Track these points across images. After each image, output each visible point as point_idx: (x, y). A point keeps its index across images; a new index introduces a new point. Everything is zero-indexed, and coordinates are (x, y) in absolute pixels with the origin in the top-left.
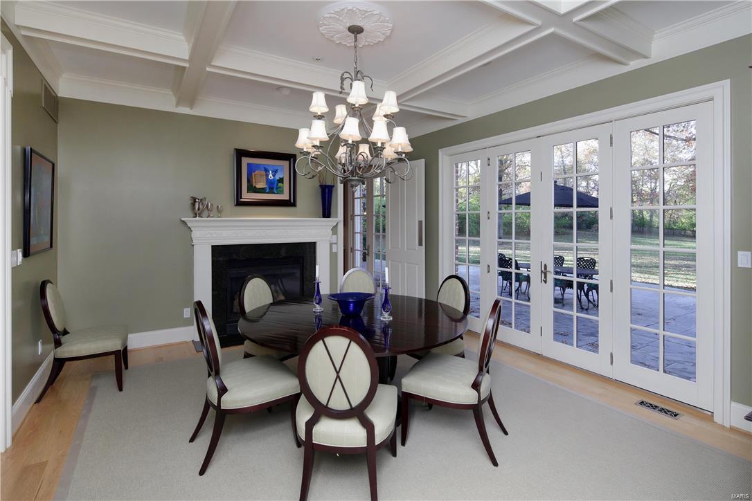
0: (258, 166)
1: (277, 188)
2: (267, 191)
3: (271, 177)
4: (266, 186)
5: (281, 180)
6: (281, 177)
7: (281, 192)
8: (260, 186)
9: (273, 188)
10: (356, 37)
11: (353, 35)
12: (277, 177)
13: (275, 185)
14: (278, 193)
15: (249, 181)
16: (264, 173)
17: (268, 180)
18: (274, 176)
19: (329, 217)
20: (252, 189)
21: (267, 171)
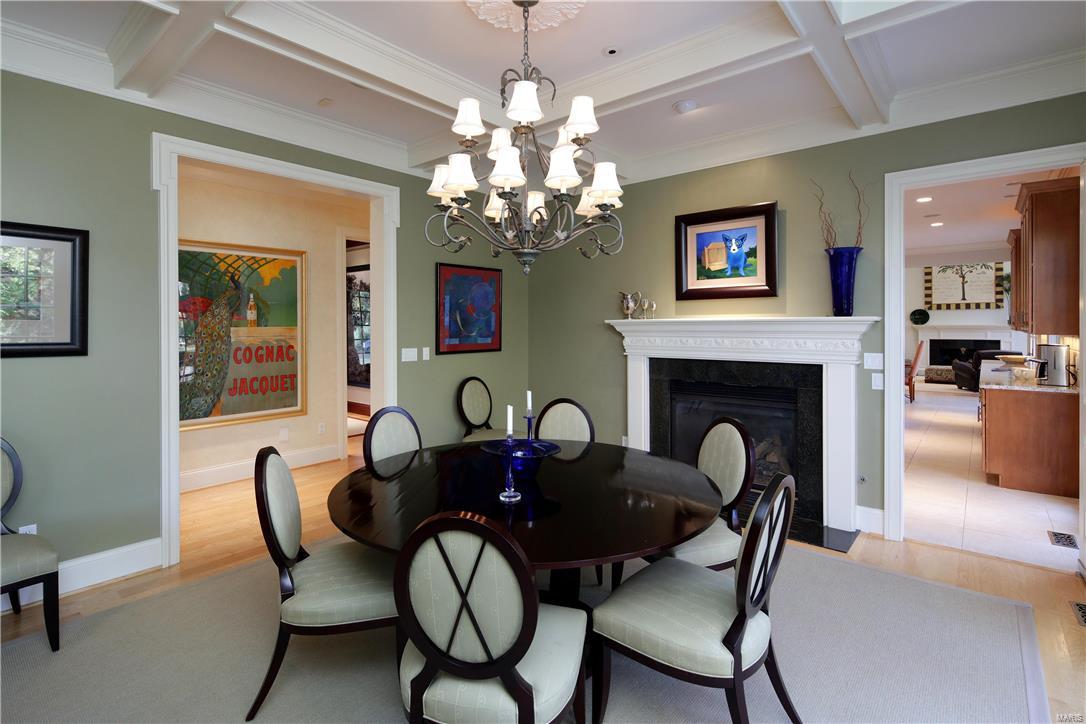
0: (712, 236)
1: (746, 266)
2: (728, 274)
3: (734, 248)
4: (726, 266)
5: (752, 253)
6: (753, 246)
7: (754, 273)
8: (715, 267)
9: (738, 269)
10: (526, 11)
11: (522, 9)
12: (745, 248)
13: (743, 260)
14: (747, 276)
15: (700, 261)
16: (723, 244)
17: (729, 256)
18: (739, 247)
19: (850, 315)
20: (704, 273)
21: (727, 240)
